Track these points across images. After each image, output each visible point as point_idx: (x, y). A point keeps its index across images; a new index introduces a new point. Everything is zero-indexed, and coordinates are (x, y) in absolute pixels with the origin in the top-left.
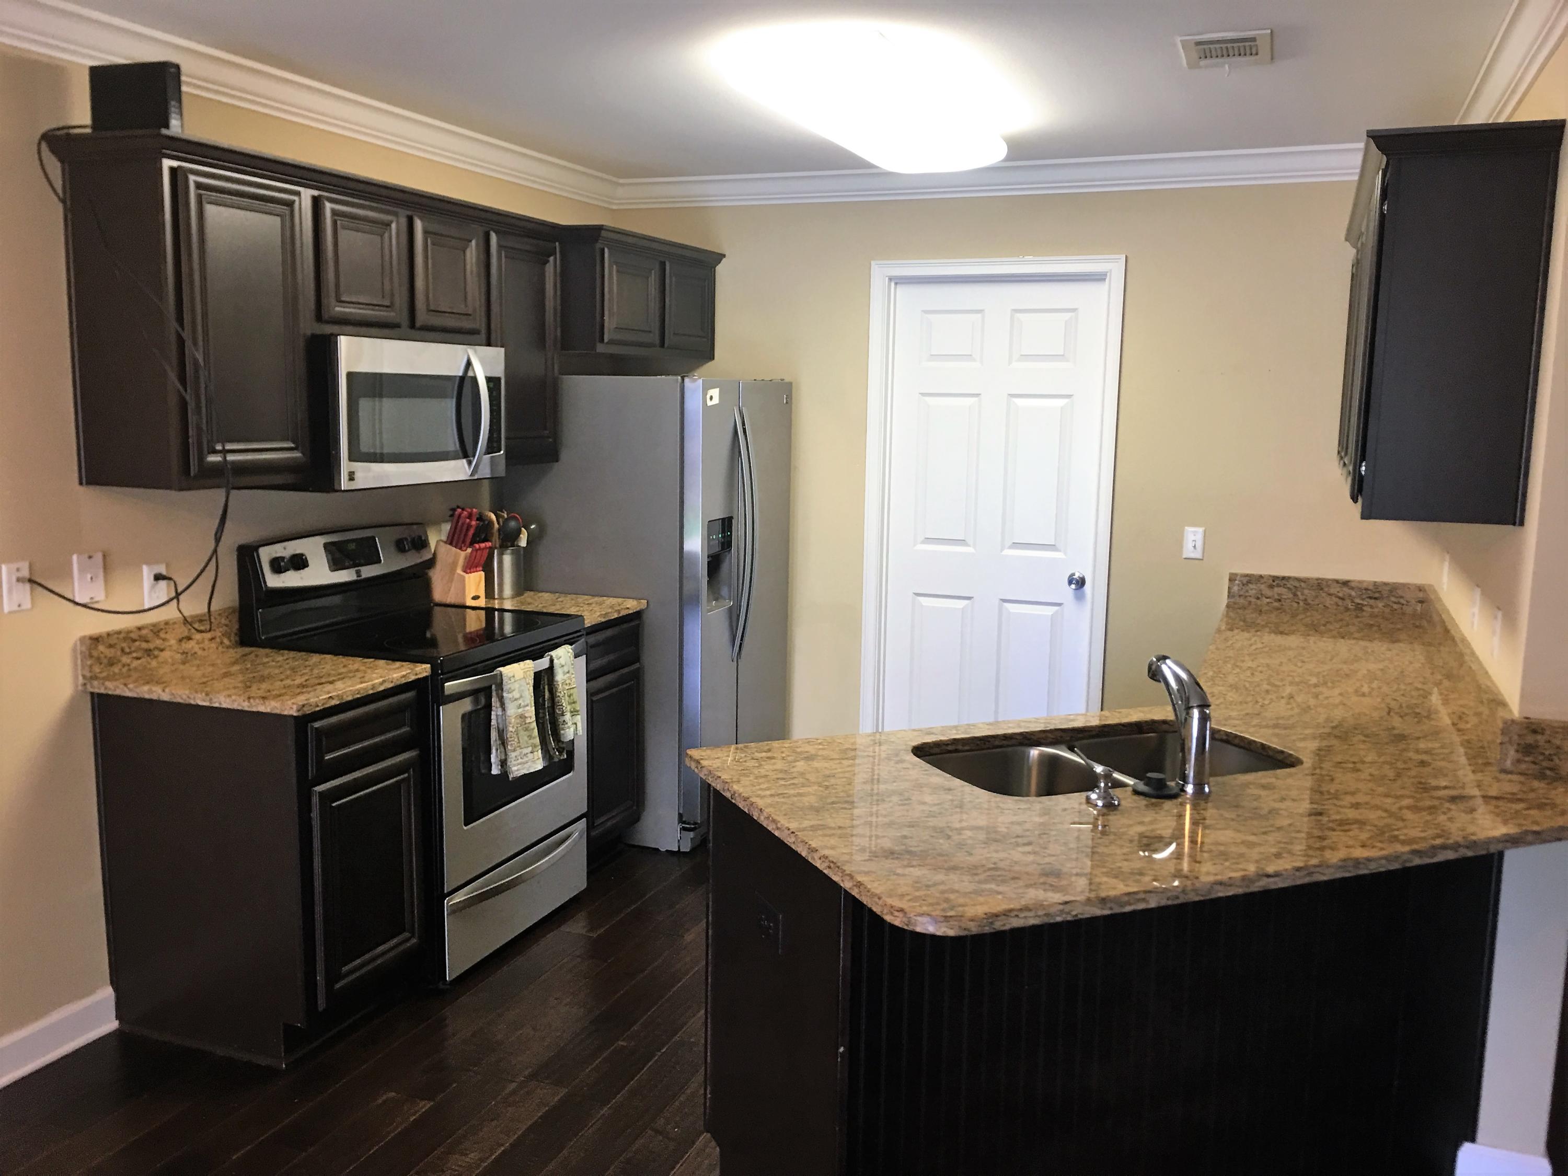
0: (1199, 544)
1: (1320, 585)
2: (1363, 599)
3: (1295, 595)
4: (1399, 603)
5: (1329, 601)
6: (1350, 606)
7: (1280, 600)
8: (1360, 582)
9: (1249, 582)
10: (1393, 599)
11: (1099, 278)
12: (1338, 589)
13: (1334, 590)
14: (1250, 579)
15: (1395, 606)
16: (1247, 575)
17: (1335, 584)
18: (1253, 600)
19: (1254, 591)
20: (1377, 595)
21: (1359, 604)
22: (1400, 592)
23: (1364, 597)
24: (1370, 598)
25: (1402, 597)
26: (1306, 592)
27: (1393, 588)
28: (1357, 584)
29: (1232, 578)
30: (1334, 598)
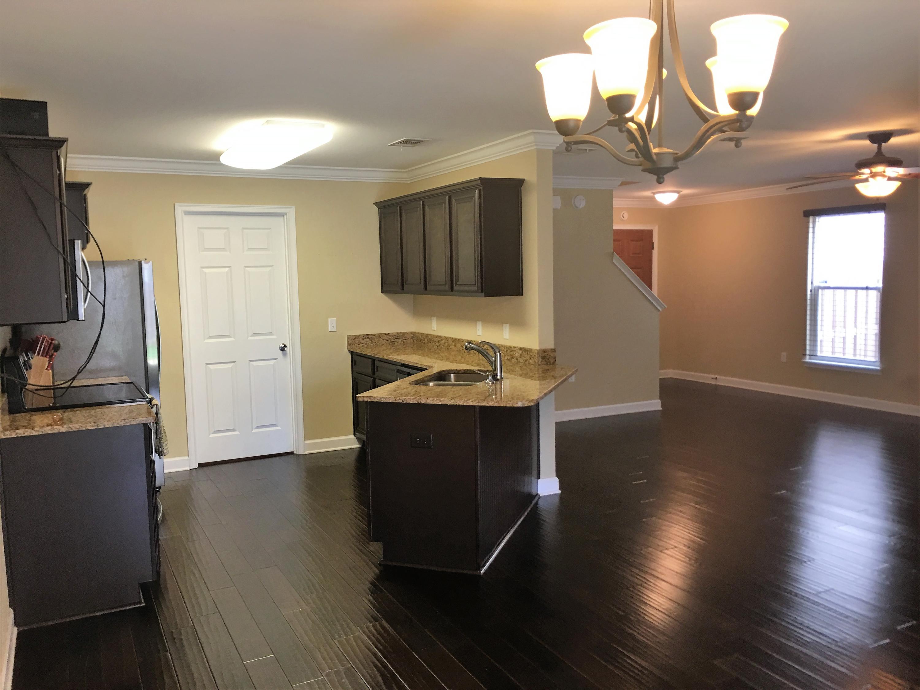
0: (335, 326)
1: (379, 336)
2: (394, 340)
3: (372, 341)
4: (406, 339)
5: (384, 342)
6: (390, 343)
7: (366, 344)
8: (392, 333)
9: (355, 338)
10: (404, 338)
11: (282, 215)
12: (386, 337)
13: (385, 337)
14: (356, 337)
15: (405, 341)
16: (355, 335)
17: (385, 335)
18: (357, 345)
19: (357, 342)
20: (398, 337)
21: (393, 342)
22: (406, 336)
23: (394, 339)
24: (396, 339)
25: (406, 337)
26: (375, 339)
27: (403, 334)
28: (392, 334)
29: (348, 337)
30: (384, 340)
